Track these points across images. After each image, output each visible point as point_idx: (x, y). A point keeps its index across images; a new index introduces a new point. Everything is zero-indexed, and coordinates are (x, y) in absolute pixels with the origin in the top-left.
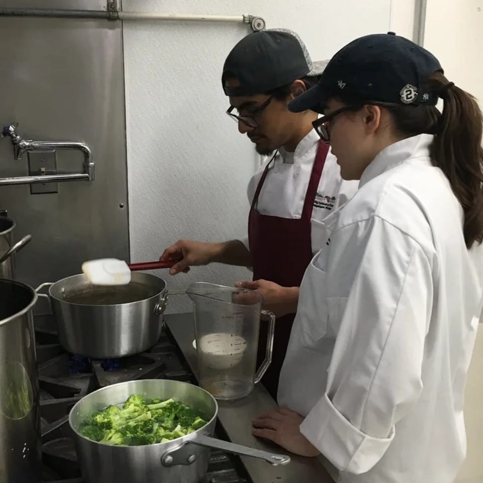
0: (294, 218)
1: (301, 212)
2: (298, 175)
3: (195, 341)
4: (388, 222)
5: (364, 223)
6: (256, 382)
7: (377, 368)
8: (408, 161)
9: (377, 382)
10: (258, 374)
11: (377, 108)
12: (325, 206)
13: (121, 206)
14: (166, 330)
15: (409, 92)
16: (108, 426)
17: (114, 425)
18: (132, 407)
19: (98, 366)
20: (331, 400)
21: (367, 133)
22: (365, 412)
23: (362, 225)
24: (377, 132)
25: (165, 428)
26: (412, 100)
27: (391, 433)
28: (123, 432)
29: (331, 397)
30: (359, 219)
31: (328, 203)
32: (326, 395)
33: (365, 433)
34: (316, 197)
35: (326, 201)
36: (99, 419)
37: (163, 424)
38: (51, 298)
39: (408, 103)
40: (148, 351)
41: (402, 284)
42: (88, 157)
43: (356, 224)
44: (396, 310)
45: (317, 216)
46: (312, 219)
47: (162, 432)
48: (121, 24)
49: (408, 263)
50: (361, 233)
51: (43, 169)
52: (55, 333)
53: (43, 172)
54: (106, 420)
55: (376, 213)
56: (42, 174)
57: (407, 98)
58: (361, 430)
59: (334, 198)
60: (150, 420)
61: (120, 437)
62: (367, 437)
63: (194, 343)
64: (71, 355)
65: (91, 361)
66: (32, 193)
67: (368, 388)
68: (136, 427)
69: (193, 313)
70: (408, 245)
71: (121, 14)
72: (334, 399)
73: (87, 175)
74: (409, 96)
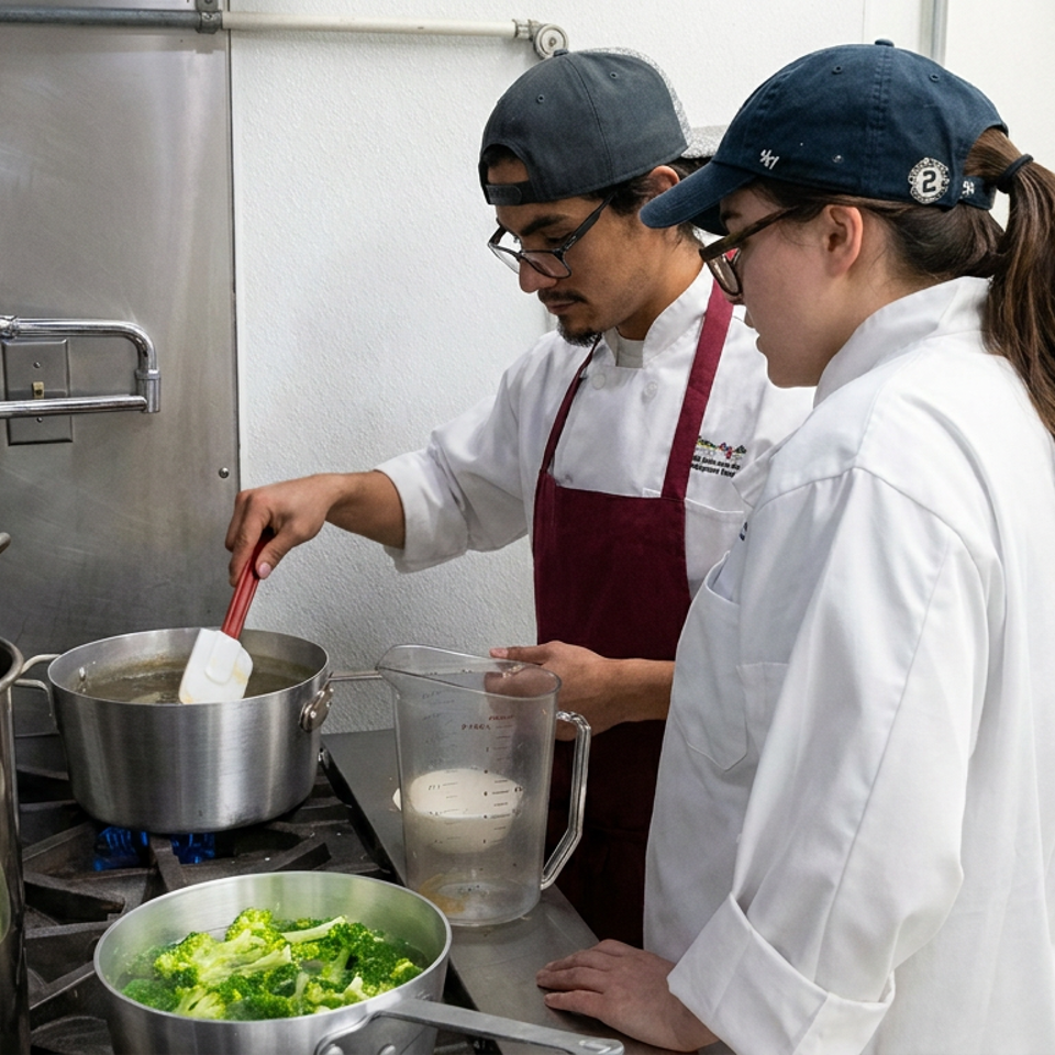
0: (644, 496)
1: (660, 480)
2: (653, 393)
3: (397, 793)
4: (885, 481)
5: (829, 483)
6: (543, 887)
7: (858, 831)
8: (932, 340)
9: (857, 863)
10: (549, 868)
11: (855, 212)
12: (721, 468)
13: (224, 475)
14: (329, 770)
15: (929, 177)
16: (188, 979)
17: (202, 977)
18: (244, 939)
19: (164, 851)
20: (745, 909)
21: (831, 271)
22: (827, 938)
23: (824, 490)
24: (854, 269)
25: (326, 986)
26: (936, 196)
27: (887, 990)
28: (224, 993)
29: (744, 904)
30: (817, 474)
31: (728, 461)
32: (733, 898)
33: (827, 990)
34: (699, 446)
35: (720, 456)
36: (167, 962)
37: (319, 978)
38: (55, 689)
39: (927, 201)
40: (286, 816)
41: (918, 628)
42: (146, 355)
43: (810, 485)
44: (903, 692)
45: (700, 493)
46: (686, 499)
47: (316, 993)
48: (227, 39)
49: (934, 579)
50: (822, 507)
51: (39, 385)
52: (64, 776)
53: (39, 392)
54: (182, 966)
55: (858, 461)
56: (36, 396)
57: (925, 190)
58: (816, 982)
59: (742, 450)
60: (289, 965)
61: (217, 1003)
62: (832, 997)
63: (397, 797)
64: (101, 825)
65: (149, 841)
66: (10, 444)
67: (836, 881)
68: (254, 982)
69: (394, 730)
70: (935, 538)
71: (227, 18)
72: (752, 908)
73: (142, 398)
74: (929, 186)
